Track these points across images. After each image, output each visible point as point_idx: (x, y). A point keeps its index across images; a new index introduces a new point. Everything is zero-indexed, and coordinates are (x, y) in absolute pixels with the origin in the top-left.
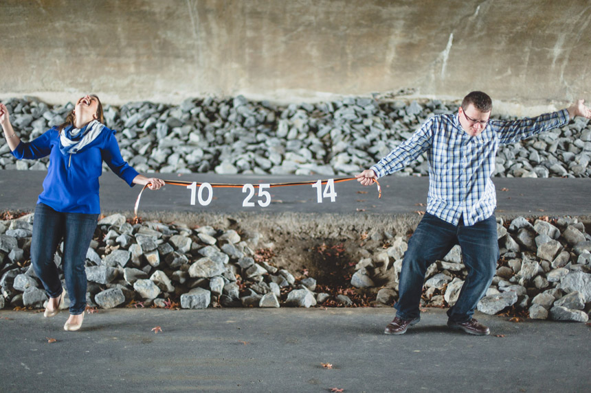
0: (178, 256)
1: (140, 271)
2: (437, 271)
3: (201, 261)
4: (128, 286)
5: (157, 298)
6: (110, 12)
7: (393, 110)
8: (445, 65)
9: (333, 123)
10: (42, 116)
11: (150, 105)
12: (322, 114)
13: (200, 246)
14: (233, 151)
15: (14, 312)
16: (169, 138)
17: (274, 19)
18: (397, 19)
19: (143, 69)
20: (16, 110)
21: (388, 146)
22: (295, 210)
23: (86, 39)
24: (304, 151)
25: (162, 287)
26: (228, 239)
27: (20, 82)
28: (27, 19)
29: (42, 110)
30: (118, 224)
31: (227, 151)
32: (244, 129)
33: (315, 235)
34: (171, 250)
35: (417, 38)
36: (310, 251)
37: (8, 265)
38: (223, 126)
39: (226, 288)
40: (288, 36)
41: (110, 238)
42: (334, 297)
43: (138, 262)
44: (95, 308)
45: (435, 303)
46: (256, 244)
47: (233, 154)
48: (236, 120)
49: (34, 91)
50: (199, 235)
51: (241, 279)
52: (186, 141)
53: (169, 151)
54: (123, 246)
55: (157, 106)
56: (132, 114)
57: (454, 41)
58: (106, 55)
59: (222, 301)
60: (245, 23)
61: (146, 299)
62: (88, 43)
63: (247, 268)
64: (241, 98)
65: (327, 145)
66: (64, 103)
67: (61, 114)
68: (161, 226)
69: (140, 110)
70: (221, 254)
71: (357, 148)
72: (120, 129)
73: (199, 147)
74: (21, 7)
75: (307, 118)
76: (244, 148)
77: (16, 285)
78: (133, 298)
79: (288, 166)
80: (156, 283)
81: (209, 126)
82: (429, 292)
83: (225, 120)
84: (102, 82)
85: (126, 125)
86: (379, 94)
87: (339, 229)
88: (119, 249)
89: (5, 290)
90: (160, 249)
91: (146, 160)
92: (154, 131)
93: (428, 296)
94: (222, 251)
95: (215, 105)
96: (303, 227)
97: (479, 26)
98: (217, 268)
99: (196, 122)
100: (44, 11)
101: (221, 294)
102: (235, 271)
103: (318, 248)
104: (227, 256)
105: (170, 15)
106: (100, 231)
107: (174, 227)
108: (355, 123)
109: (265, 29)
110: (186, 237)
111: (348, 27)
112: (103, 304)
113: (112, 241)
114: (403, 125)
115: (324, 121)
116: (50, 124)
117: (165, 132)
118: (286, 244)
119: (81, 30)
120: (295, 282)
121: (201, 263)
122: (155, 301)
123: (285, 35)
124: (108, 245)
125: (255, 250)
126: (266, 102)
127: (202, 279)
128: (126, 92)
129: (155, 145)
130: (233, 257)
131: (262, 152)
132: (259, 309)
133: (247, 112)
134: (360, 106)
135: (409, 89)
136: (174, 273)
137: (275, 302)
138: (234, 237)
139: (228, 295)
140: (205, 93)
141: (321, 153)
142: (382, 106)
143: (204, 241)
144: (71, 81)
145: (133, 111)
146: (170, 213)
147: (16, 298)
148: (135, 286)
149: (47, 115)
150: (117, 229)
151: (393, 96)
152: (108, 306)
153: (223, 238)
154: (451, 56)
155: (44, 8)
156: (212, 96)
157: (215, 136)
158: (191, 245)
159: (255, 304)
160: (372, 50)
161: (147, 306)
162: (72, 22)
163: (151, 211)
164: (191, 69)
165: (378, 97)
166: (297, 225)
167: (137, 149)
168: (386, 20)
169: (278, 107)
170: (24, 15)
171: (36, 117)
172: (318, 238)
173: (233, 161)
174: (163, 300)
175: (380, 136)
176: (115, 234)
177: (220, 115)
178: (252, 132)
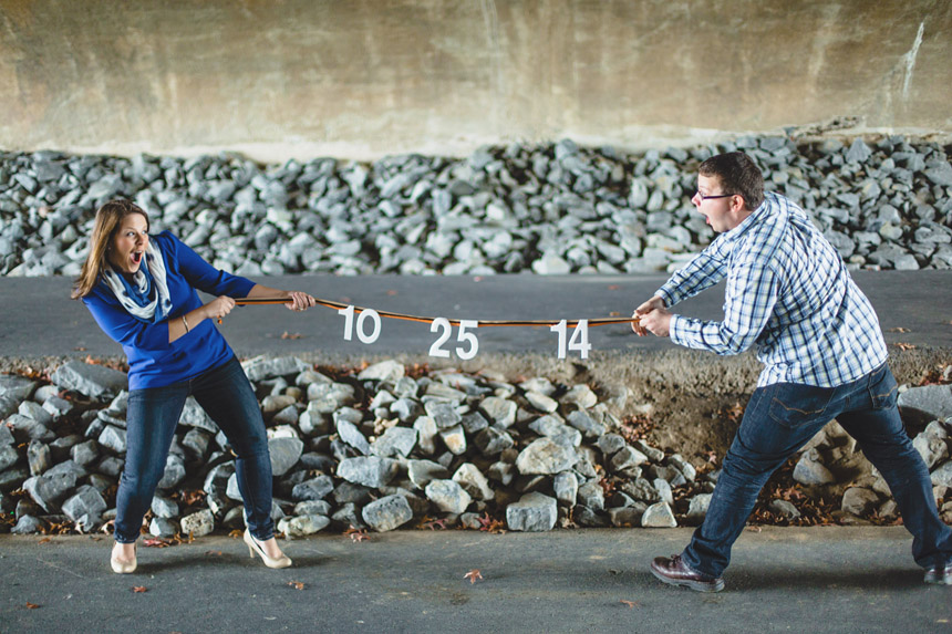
0: (496, 436)
1: (435, 465)
3: (537, 445)
4: (416, 491)
5: (466, 511)
6: (354, 10)
7: (822, 155)
8: (908, 76)
10: (249, 183)
11: (421, 160)
13: (531, 415)
14: (560, 233)
15: (231, 540)
16: (453, 214)
17: (621, 11)
19: (406, 100)
20: (209, 174)
21: (818, 217)
23: (316, 56)
24: (678, 231)
25: (474, 493)
26: (576, 402)
27: (213, 128)
28: (222, 27)
29: (249, 173)
30: (392, 379)
31: (551, 235)
32: (574, 196)
33: (722, 388)
34: (484, 424)
35: (861, 32)
36: (714, 416)
37: (215, 455)
38: (540, 192)
39: (584, 493)
40: (644, 38)
41: (382, 406)
42: (768, 504)
43: (430, 448)
44: (363, 532)
46: (623, 406)
47: (561, 239)
48: (561, 181)
49: (237, 143)
50: (527, 395)
51: (604, 472)
52: (482, 218)
53: (456, 237)
54: (404, 418)
55: (431, 160)
56: (392, 175)
57: (926, 36)
58: (348, 81)
59: (576, 515)
60: (572, 20)
61: (447, 514)
62: (318, 62)
63: (614, 454)
64: (567, 143)
66: (283, 160)
67: (281, 179)
68: (463, 381)
69: (405, 168)
70: (568, 428)
72: (374, 201)
73: (504, 228)
74: (212, 9)
75: (678, 175)
76: (577, 228)
77: (231, 492)
78: (426, 513)
79: (654, 257)
80: (463, 485)
81: (519, 192)
83: (543, 182)
84: (342, 125)
85: (384, 193)
86: (797, 129)
88: (398, 425)
89: (214, 500)
90: (466, 424)
91: (419, 253)
92: (428, 202)
94: (568, 423)
95: (525, 156)
96: (701, 376)
98: (565, 457)
99: (495, 186)
100: (248, 14)
101: (575, 503)
102: (593, 459)
103: (729, 411)
104: (578, 432)
105: (450, 12)
106: (363, 391)
107: (483, 381)
109: (605, 27)
110: (507, 399)
111: (745, 19)
112: (377, 524)
113: (384, 410)
114: (840, 182)
116: (262, 195)
117: (447, 204)
118: (673, 406)
119: (307, 42)
120: (697, 477)
121: (537, 449)
122: (463, 517)
123: (639, 36)
124: (379, 419)
125: (621, 419)
126: (608, 148)
127: (540, 478)
128: (381, 139)
129: (432, 227)
130: (588, 434)
131: (607, 234)
132: (642, 531)
133: (578, 166)
134: (765, 151)
135: (846, 119)
136: (492, 467)
137: (670, 518)
138: (585, 396)
139: (586, 505)
140: (507, 137)
141: (706, 233)
142: (803, 149)
143: (537, 406)
144: (294, 124)
145: (394, 170)
147: (231, 514)
148: (429, 492)
149: (258, 182)
150: (390, 388)
151: (820, 132)
152: (385, 527)
153: (568, 399)
154: (920, 61)
155: (250, 9)
156: (519, 141)
157: (529, 208)
158: (516, 414)
159: (635, 521)
160: (784, 56)
161: (450, 527)
162: (293, 30)
164: (484, 97)
165: (796, 134)
166: (690, 372)
167: (403, 234)
168: (809, 4)
169: (629, 156)
170: (218, 21)
171: (241, 184)
172: (726, 394)
173: (562, 251)
174: (478, 516)
175: (804, 201)
176: (389, 398)
177: (533, 173)
178: (587, 199)
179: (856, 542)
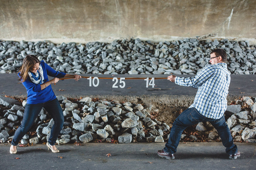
0: (116, 117)
1: (99, 125)
2: (237, 123)
4: (94, 132)
5: (107, 138)
6: (81, 3)
7: (206, 44)
8: (229, 23)
9: (179, 50)
10: (52, 49)
11: (99, 43)
12: (174, 46)
13: (126, 112)
14: (136, 63)
15: (43, 145)
16: (107, 58)
17: (153, 4)
18: (208, 3)
19: (95, 27)
20: (41, 46)
21: (205, 60)
22: (168, 94)
23: (70, 15)
24: (167, 63)
25: (110, 132)
26: (138, 109)
27: (42, 34)
28: (45, 7)
29: (52, 46)
30: (88, 102)
31: (133, 64)
32: (140, 54)
33: (177, 105)
34: (113, 114)
35: (217, 11)
36: (175, 113)
37: (39, 122)
38: (130, 52)
39: (139, 133)
42: (189, 136)
43: (98, 120)
44: (79, 143)
45: (237, 140)
46: (151, 110)
47: (136, 65)
48: (136, 50)
49: (49, 38)
50: (125, 107)
51: (145, 128)
52: (115, 59)
53: (108, 64)
54: (91, 112)
55: (102, 43)
56: (91, 48)
57: (234, 12)
58: (79, 22)
59: (138, 139)
60: (140, 6)
61: (103, 138)
62: (71, 17)
63: (148, 122)
64: (138, 39)
65: (177, 60)
66: (61, 43)
67: (60, 48)
68: (107, 103)
69: (94, 46)
70: (135, 116)
71: (191, 61)
72: (86, 54)
73: (121, 62)
74: (42, 2)
75: (168, 48)
76: (140, 62)
77: (44, 132)
78: (97, 138)
79: (161, 70)
80: (107, 131)
81: (124, 53)
82: (233, 134)
83: (131, 50)
84: (77, 34)
85: (88, 52)
86: (199, 37)
87: (188, 102)
88: (89, 114)
89: (39, 134)
90: (108, 114)
91: (97, 68)
92: (100, 55)
93: (233, 136)
94: (136, 114)
95: (127, 43)
96: (172, 102)
97: (245, 5)
98: (134, 123)
99: (119, 51)
100: (52, 3)
101: (137, 136)
102: (142, 124)
103: (179, 111)
104: (138, 117)
105: (107, 4)
106: (80, 105)
107: (113, 103)
108: (189, 50)
109: (149, 9)
110: (119, 107)
111: (186, 7)
112: (83, 141)
113: (86, 110)
115: (175, 49)
116: (55, 52)
117: (106, 56)
118: (164, 110)
119: (68, 11)
121: (127, 121)
122: (106, 139)
123: (158, 11)
124: (84, 113)
125: (150, 113)
126: (149, 41)
127: (128, 129)
128: (88, 38)
129: (101, 61)
130: (141, 117)
131: (148, 64)
132: (155, 143)
133: (141, 46)
134: (191, 42)
135: (213, 34)
136: (115, 126)
137: (162, 140)
138: (140, 107)
139: (140, 136)
140: (122, 38)
141: (175, 64)
142: (201, 42)
143: (127, 110)
144: (64, 33)
145: (91, 46)
146: (111, 96)
147: (43, 138)
148: (97, 132)
149: (54, 49)
150: (88, 104)
151: (205, 37)
152: (85, 142)
153: (136, 108)
154: (232, 19)
155: (52, 2)
156: (125, 39)
157: (127, 57)
158: (122, 112)
159: (153, 141)
160: (196, 17)
161: (103, 142)
162: (64, 8)
163: (102, 95)
164: (116, 27)
165: (199, 38)
166: (169, 101)
167: (93, 63)
168: (203, 3)
169: (154, 43)
170: (44, 5)
171: (49, 49)
172: (178, 107)
173: (136, 69)
174: (110, 139)
175: (201, 56)
176: (87, 107)
177: (129, 47)
178: (143, 55)
179: (212, 147)
